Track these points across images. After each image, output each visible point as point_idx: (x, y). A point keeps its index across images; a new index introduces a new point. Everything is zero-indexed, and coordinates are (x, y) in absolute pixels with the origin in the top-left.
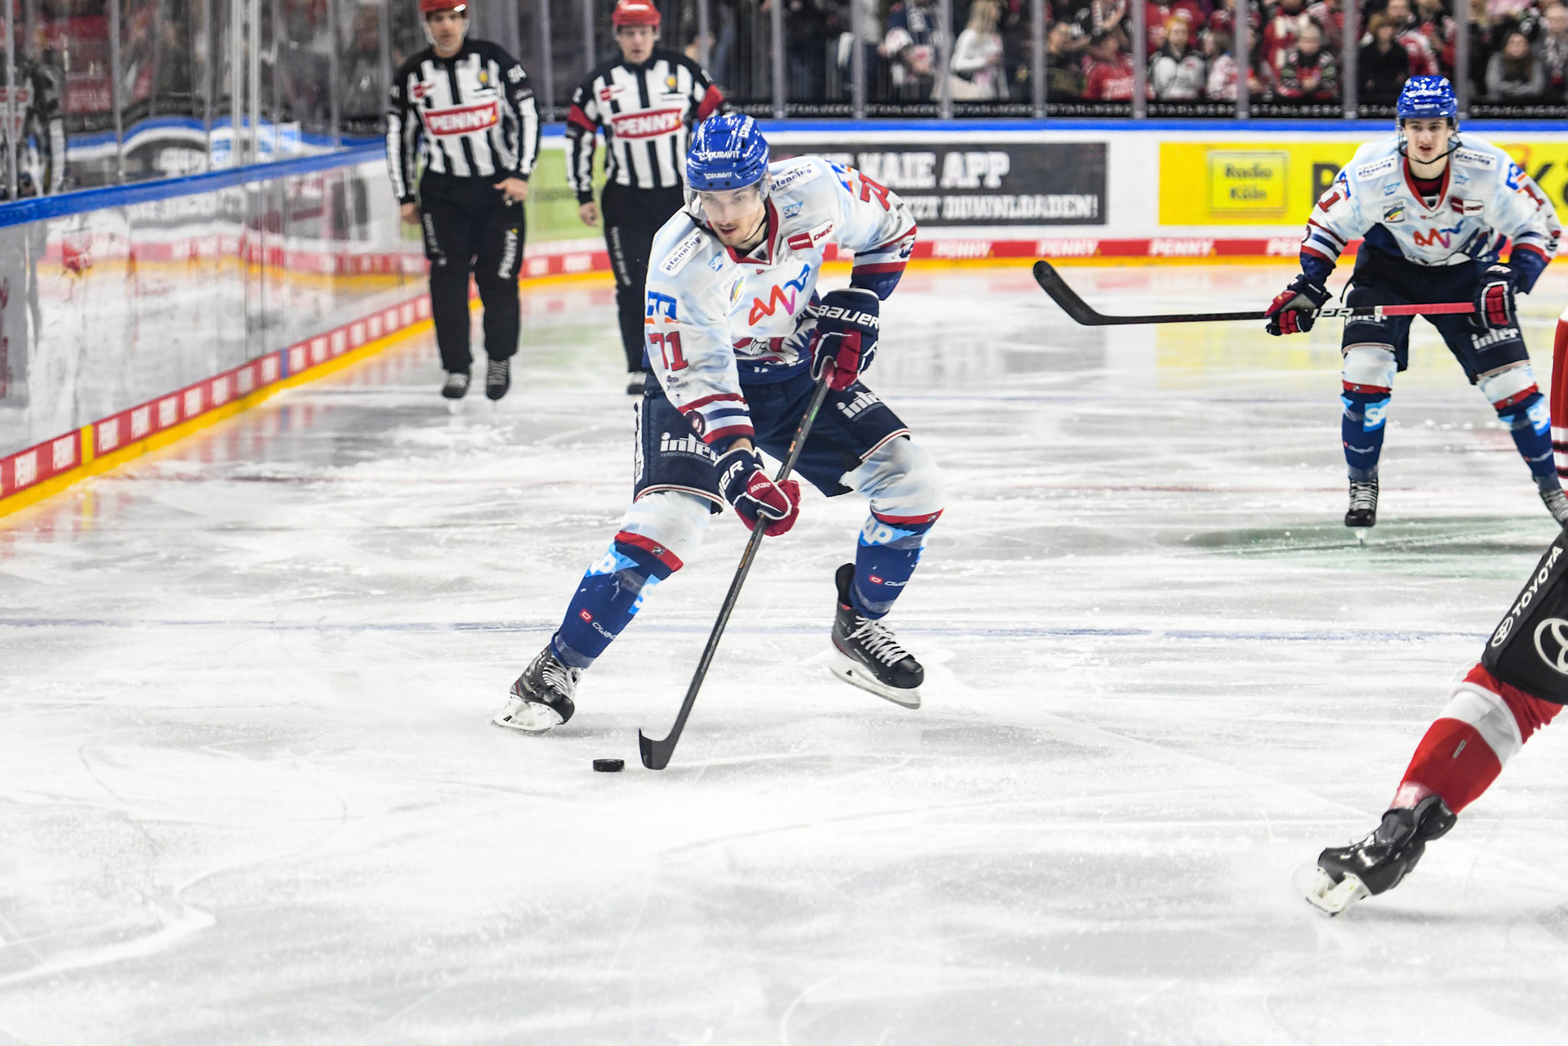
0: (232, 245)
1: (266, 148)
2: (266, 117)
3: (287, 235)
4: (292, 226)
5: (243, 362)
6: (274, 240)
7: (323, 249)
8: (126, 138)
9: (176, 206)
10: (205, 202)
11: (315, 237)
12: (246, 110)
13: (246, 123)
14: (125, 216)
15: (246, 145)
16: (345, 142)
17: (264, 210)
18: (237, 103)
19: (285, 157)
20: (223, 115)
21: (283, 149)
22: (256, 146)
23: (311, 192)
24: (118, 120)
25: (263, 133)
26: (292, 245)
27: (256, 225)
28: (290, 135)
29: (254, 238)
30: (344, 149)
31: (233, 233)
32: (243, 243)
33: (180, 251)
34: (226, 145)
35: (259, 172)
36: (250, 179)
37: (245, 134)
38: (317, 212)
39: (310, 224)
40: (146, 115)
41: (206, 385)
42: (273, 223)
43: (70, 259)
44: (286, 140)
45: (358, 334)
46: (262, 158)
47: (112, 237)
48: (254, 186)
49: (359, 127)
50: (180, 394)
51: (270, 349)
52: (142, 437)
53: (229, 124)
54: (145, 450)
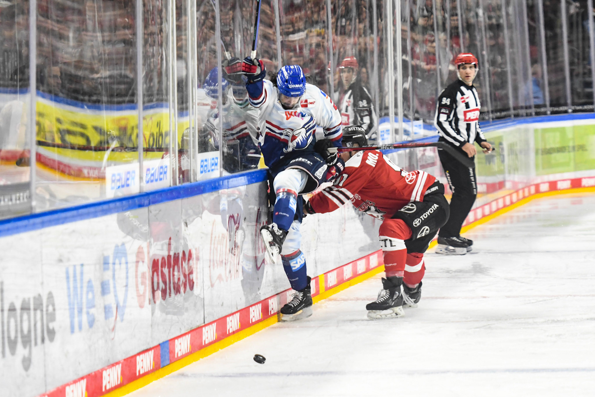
1: (407, 133)
2: (406, 118)
12: (396, 114)
13: (396, 121)
15: (396, 131)
18: (391, 111)
19: (416, 137)
20: (385, 117)
21: (416, 134)
22: (401, 132)
23: (430, 154)
25: (405, 126)
28: (419, 126)
34: (387, 132)
37: (396, 126)
38: (433, 164)
39: (429, 169)
44: (417, 129)
46: (406, 138)
48: (402, 152)
52: (349, 279)
53: (388, 121)
54: (350, 285)
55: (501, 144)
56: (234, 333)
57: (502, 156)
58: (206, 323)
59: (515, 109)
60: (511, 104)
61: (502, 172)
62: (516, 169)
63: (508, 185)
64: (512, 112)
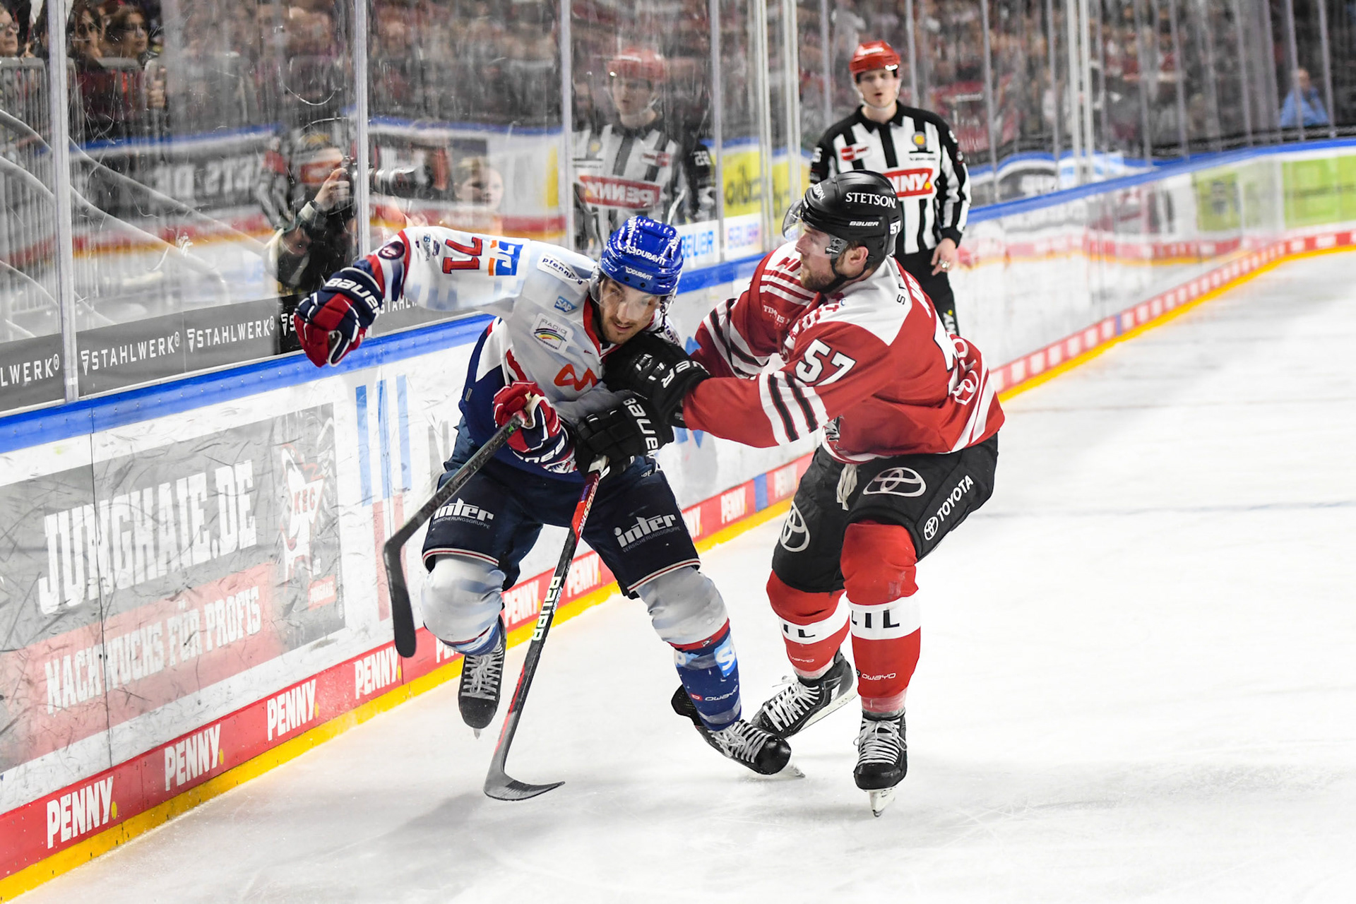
0: (1078, 242)
1: (1099, 171)
2: (1098, 150)
3: (1115, 231)
4: (1121, 226)
5: (1088, 324)
6: (1107, 237)
7: (1142, 241)
8: (999, 169)
9: (1038, 215)
10: (1058, 211)
11: (1136, 232)
12: (1083, 145)
13: (1084, 154)
14: (1001, 225)
15: (1084, 170)
16: (1155, 164)
17: (1098, 215)
18: (1076, 140)
19: (1112, 177)
20: (1067, 148)
21: (1111, 172)
22: (1091, 171)
23: (1132, 201)
24: (993, 156)
25: (1095, 161)
26: (1120, 239)
27: (1094, 226)
28: (1115, 161)
29: (1093, 235)
30: (1155, 168)
31: (1078, 233)
32: (1085, 239)
33: (1041, 248)
34: (1070, 171)
35: (1095, 188)
36: (1088, 194)
37: (1084, 162)
38: (1136, 215)
39: (1133, 223)
40: (1012, 152)
41: (1063, 343)
42: (1104, 224)
43: (964, 258)
44: (1113, 164)
45: (1170, 301)
46: (1097, 178)
47: (993, 241)
48: (1091, 199)
49: (1163, 152)
50: (1045, 351)
51: (1109, 313)
52: (1021, 382)
53: (1072, 155)
54: (1022, 390)
55: (1233, 185)
57: (1235, 201)
59: (1255, 132)
60: (1248, 126)
61: (1236, 225)
62: (1256, 221)
63: (1246, 244)
64: (1250, 138)
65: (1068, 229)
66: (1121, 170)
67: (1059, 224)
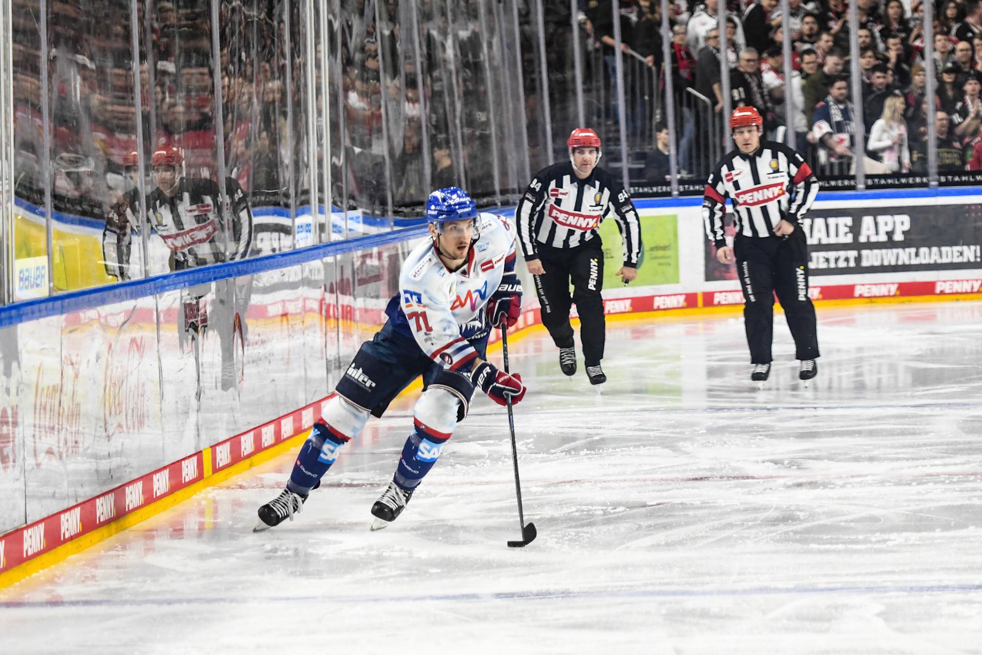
0: (316, 306)
1: (337, 229)
2: (336, 207)
4: (358, 289)
6: (345, 300)
10: (293, 272)
11: (377, 297)
12: (321, 201)
13: (321, 211)
15: (322, 227)
16: (397, 223)
17: (337, 277)
18: (314, 196)
19: (351, 236)
20: (304, 206)
21: (351, 230)
22: (330, 228)
23: (373, 262)
25: (335, 218)
26: (359, 303)
27: (332, 291)
28: (356, 219)
29: (330, 299)
30: (396, 228)
31: (314, 295)
32: (322, 301)
33: (274, 310)
34: (306, 228)
35: (333, 248)
36: (325, 255)
37: (322, 219)
38: (377, 278)
39: (372, 286)
41: (297, 414)
42: (343, 287)
44: (353, 223)
46: (335, 237)
48: (330, 259)
49: (405, 211)
50: (277, 421)
52: (249, 456)
53: (309, 212)
54: (251, 465)
56: (72, 538)
58: (29, 522)
59: (504, 192)
60: (497, 187)
64: (498, 199)
65: (303, 291)
66: (361, 229)
67: (293, 286)
